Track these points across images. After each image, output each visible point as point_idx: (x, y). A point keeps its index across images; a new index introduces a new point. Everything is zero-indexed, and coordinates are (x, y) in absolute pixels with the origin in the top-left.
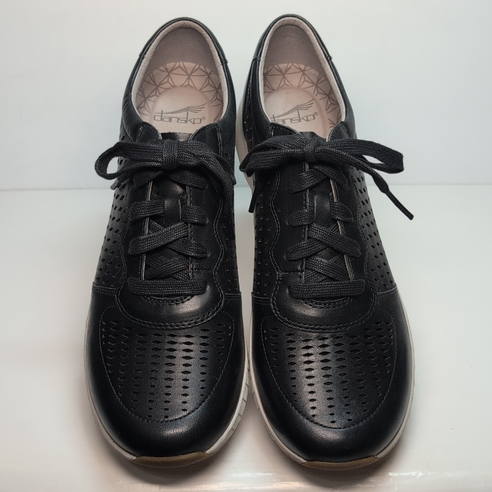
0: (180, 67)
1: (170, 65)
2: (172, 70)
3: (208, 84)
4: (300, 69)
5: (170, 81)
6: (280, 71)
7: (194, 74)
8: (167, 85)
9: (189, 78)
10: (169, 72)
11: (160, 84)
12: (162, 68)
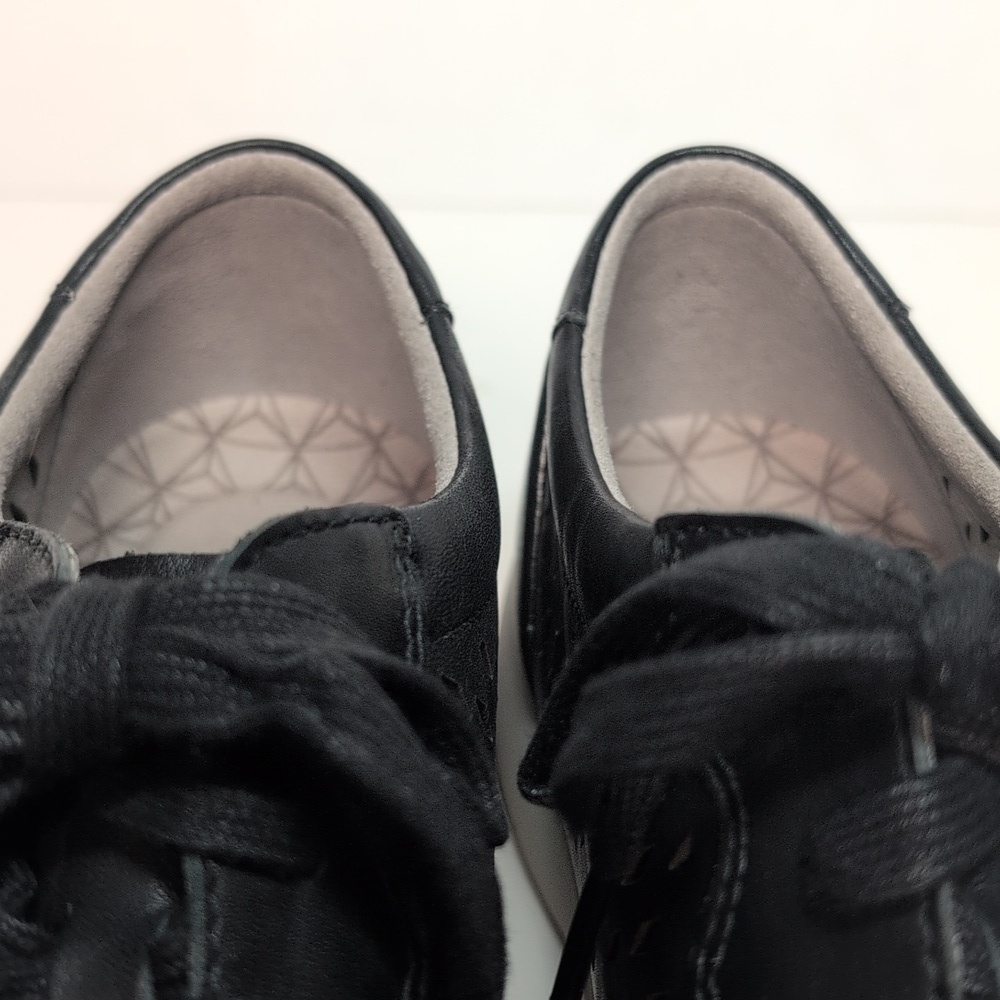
0: (257, 414)
1: (216, 408)
2: (226, 425)
3: (376, 477)
4: (748, 433)
5: (216, 470)
6: (665, 445)
7: (318, 441)
8: (203, 487)
9: (296, 459)
10: (213, 436)
11: (172, 481)
12: (182, 416)
